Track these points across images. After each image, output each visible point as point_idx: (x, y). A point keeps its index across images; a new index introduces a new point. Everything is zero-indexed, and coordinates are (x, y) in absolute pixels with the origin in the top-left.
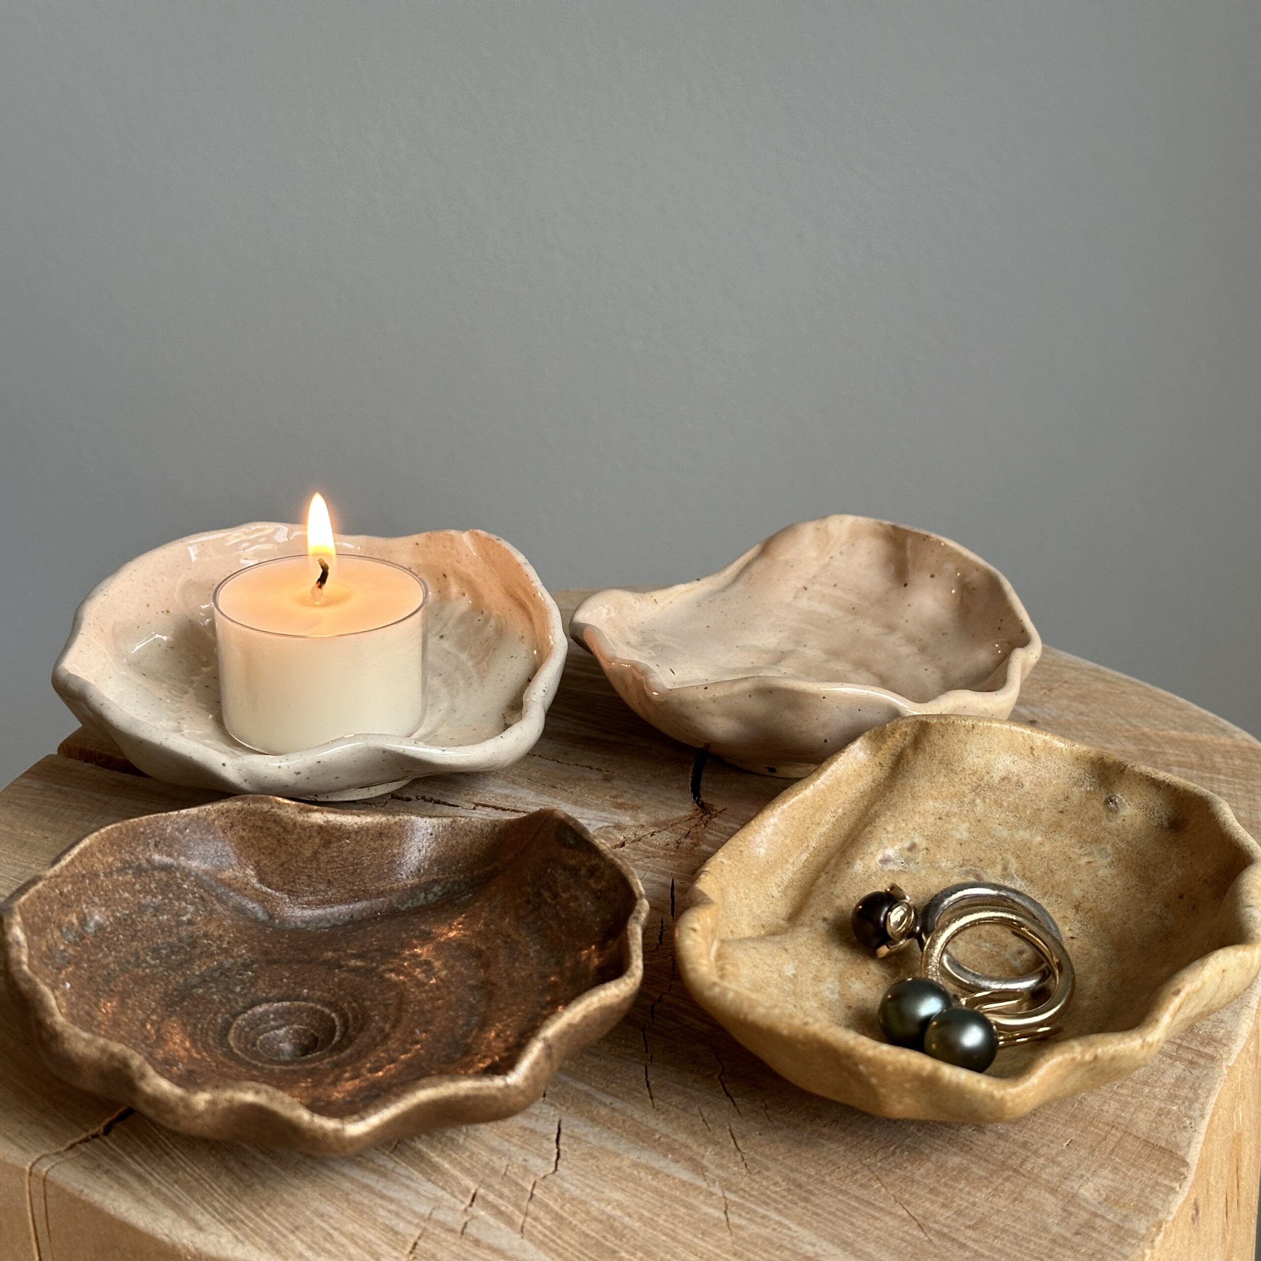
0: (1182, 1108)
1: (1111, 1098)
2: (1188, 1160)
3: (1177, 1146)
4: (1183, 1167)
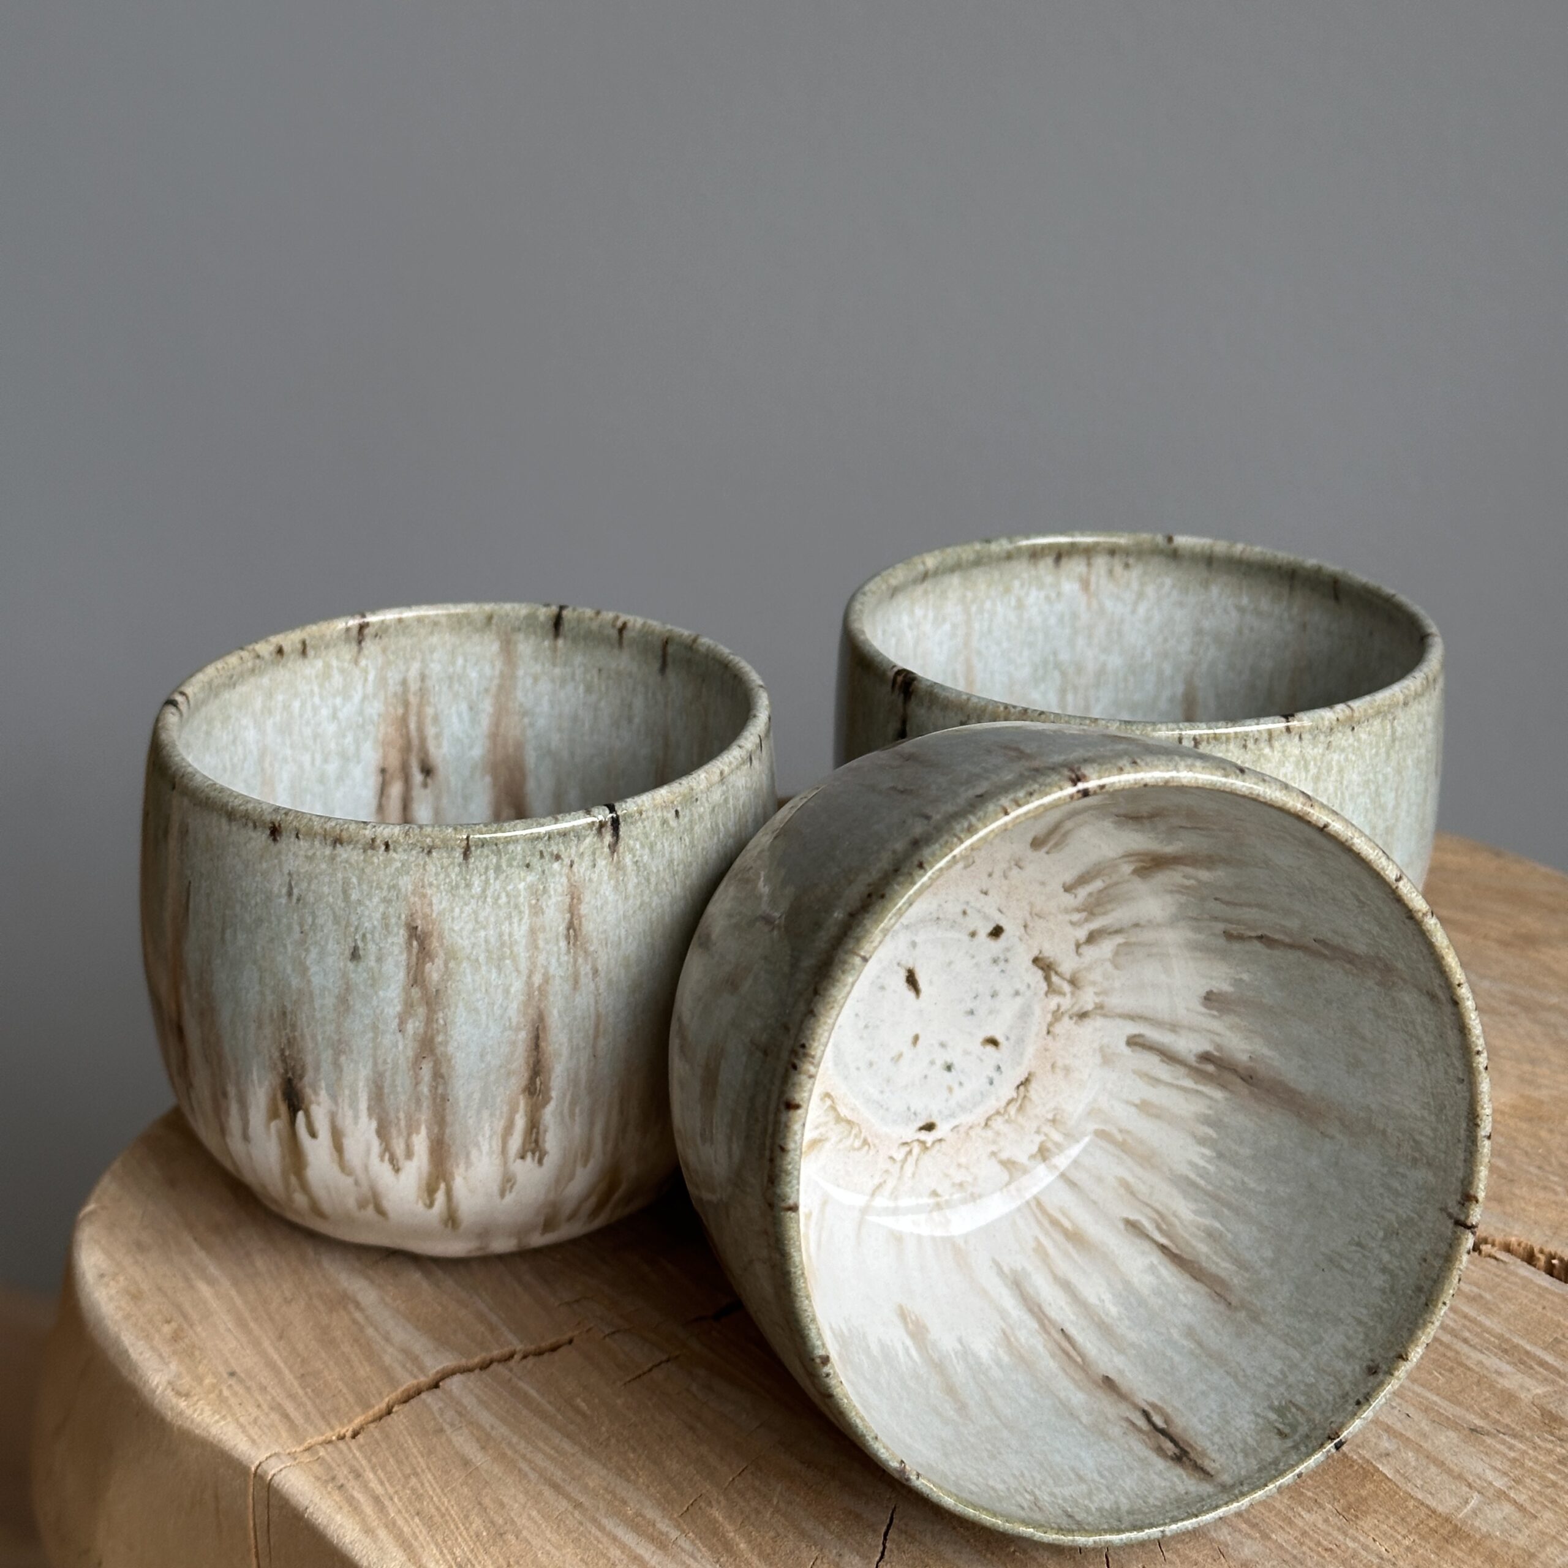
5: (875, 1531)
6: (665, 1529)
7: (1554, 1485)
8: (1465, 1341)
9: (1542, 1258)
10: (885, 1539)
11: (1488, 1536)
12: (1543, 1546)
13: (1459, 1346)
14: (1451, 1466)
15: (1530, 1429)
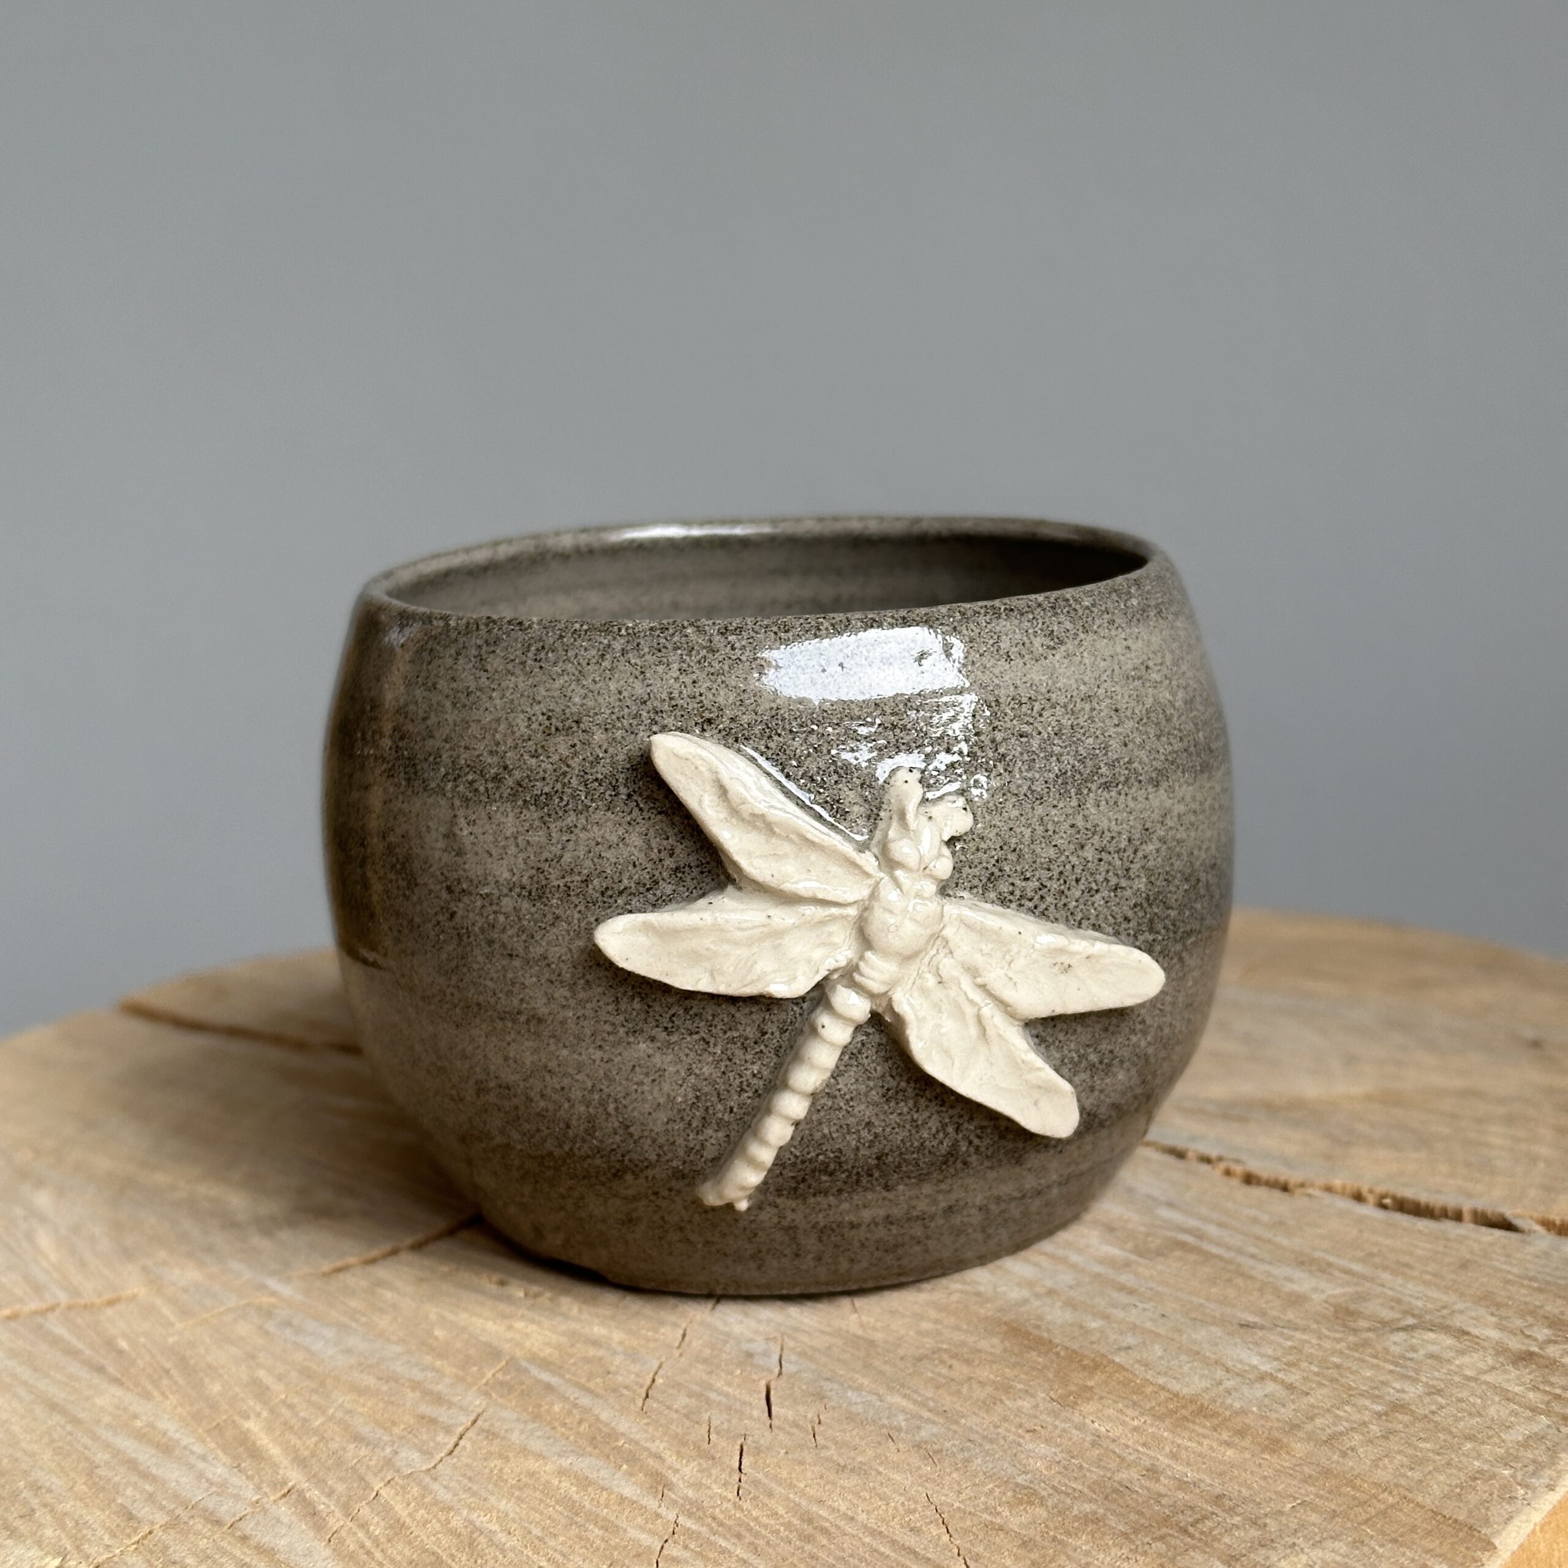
0: (1519, 1476)
2: (1496, 1542)
3: (1487, 1522)
4: (1485, 1550)
5: (448, 1430)
6: (177, 1436)
7: (1338, 1367)
8: (1253, 1256)
9: (1371, 1199)
10: (461, 1438)
11: (1244, 1412)
12: (1312, 1419)
13: (1241, 1259)
14: (1208, 1354)
15: (1318, 1322)
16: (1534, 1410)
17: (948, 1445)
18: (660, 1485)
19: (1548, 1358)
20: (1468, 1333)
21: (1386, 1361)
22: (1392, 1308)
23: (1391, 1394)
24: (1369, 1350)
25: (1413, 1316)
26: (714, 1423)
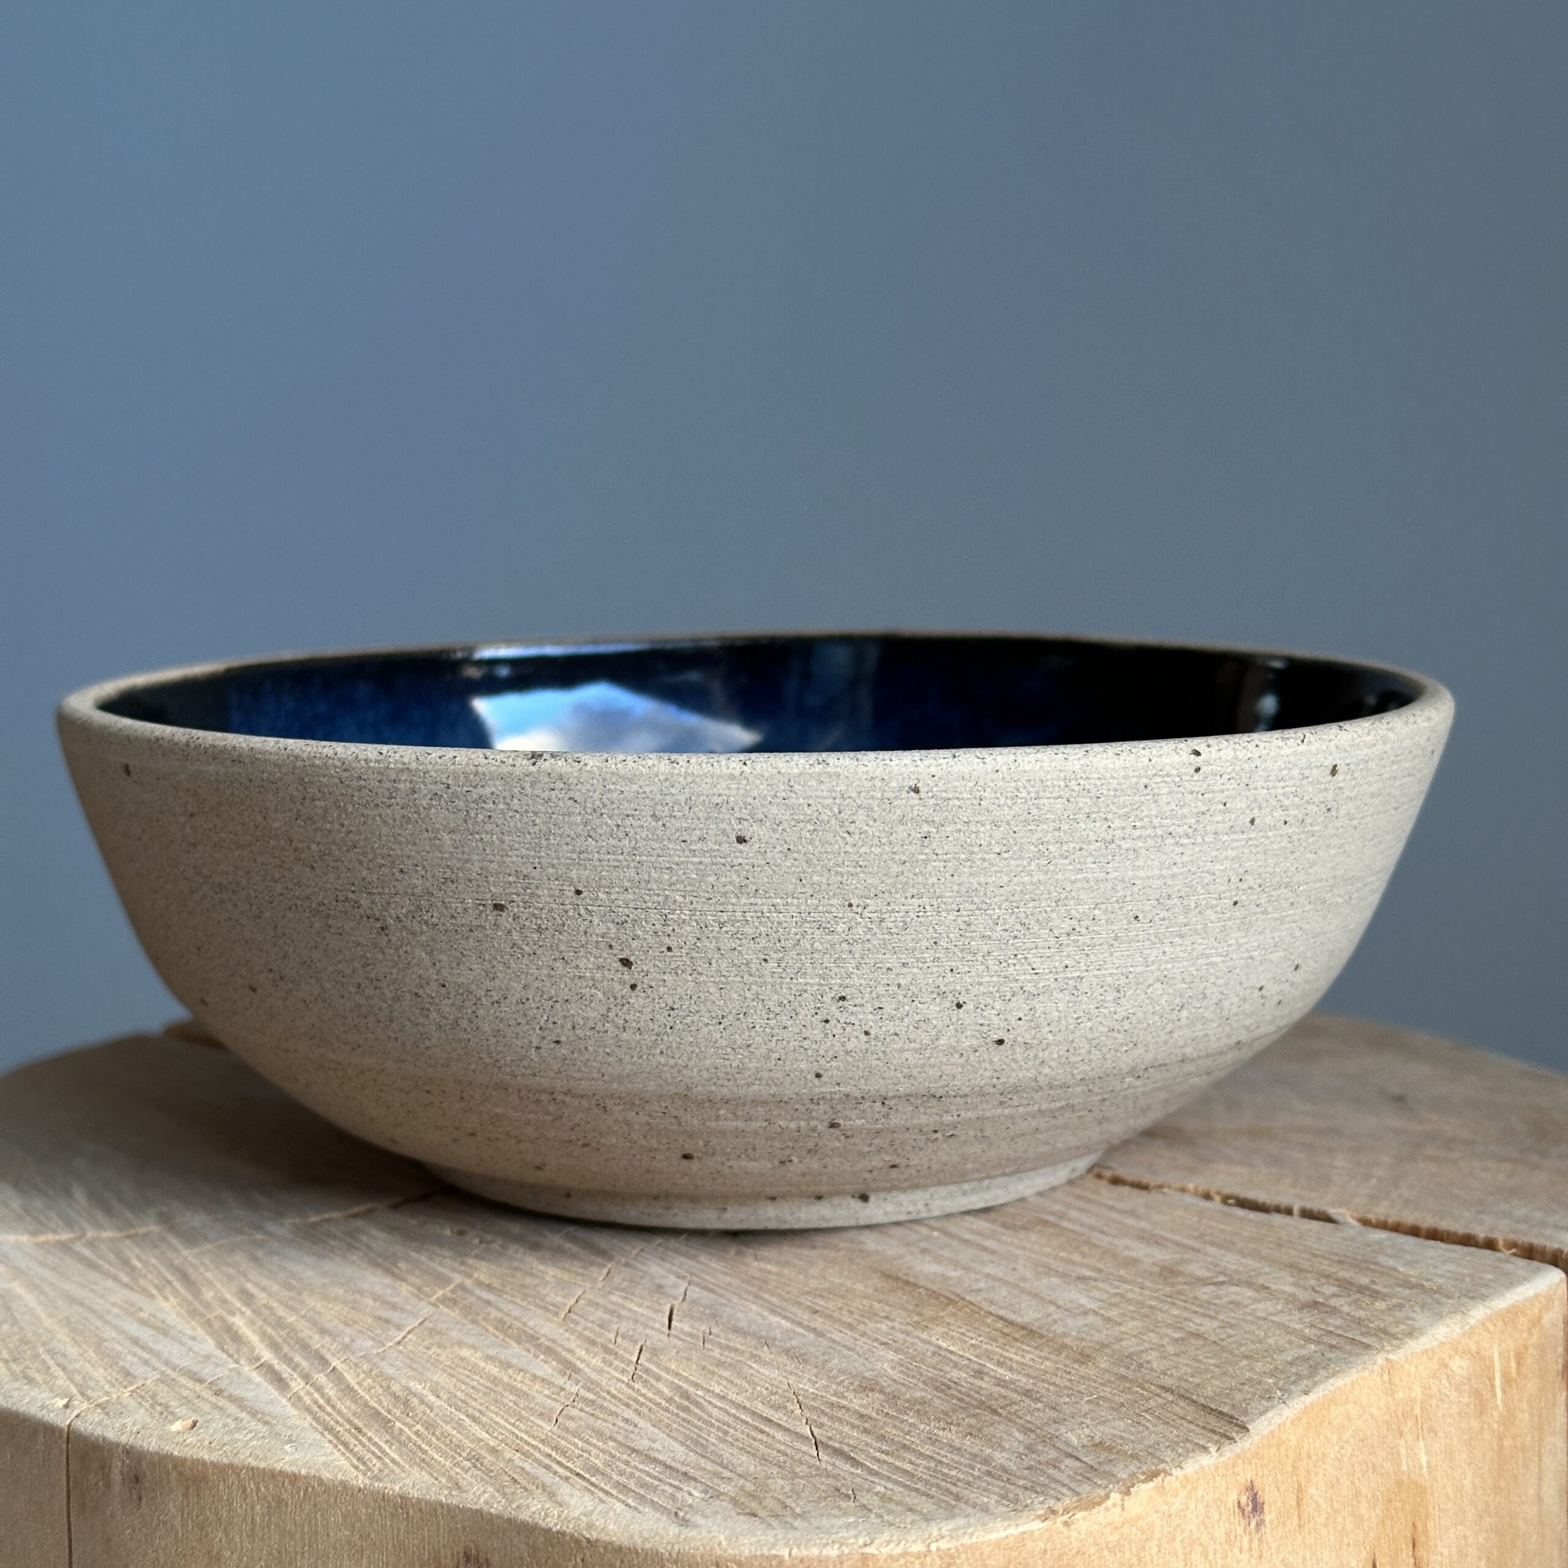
0: (1281, 1383)
1: (1187, 1365)
2: (1250, 1427)
3: (1245, 1413)
4: (1237, 1432)
8: (1102, 1232)
9: (1217, 1198)
10: (409, 1333)
12: (1120, 1341)
13: (1092, 1234)
14: (1045, 1296)
15: (1144, 1278)
16: (1308, 1340)
17: (813, 1350)
18: (569, 1368)
19: (1330, 1306)
20: (1268, 1288)
21: (1193, 1304)
22: (1209, 1270)
23: (1192, 1327)
24: (1183, 1298)
25: (1226, 1275)
26: (621, 1331)
